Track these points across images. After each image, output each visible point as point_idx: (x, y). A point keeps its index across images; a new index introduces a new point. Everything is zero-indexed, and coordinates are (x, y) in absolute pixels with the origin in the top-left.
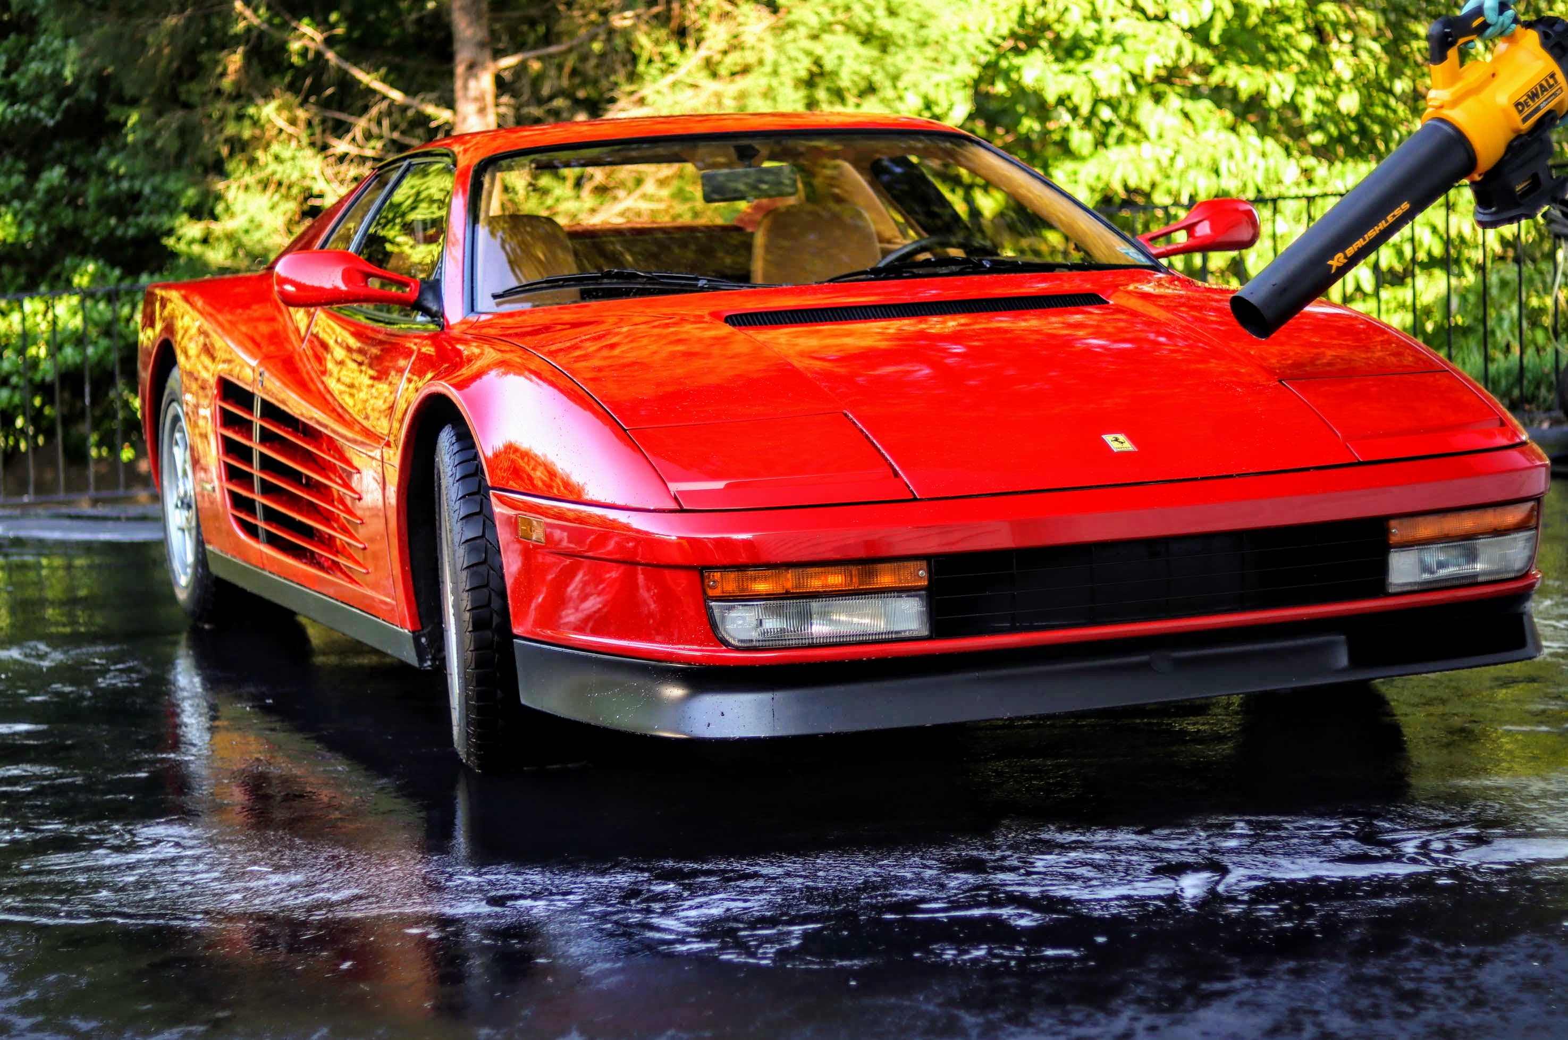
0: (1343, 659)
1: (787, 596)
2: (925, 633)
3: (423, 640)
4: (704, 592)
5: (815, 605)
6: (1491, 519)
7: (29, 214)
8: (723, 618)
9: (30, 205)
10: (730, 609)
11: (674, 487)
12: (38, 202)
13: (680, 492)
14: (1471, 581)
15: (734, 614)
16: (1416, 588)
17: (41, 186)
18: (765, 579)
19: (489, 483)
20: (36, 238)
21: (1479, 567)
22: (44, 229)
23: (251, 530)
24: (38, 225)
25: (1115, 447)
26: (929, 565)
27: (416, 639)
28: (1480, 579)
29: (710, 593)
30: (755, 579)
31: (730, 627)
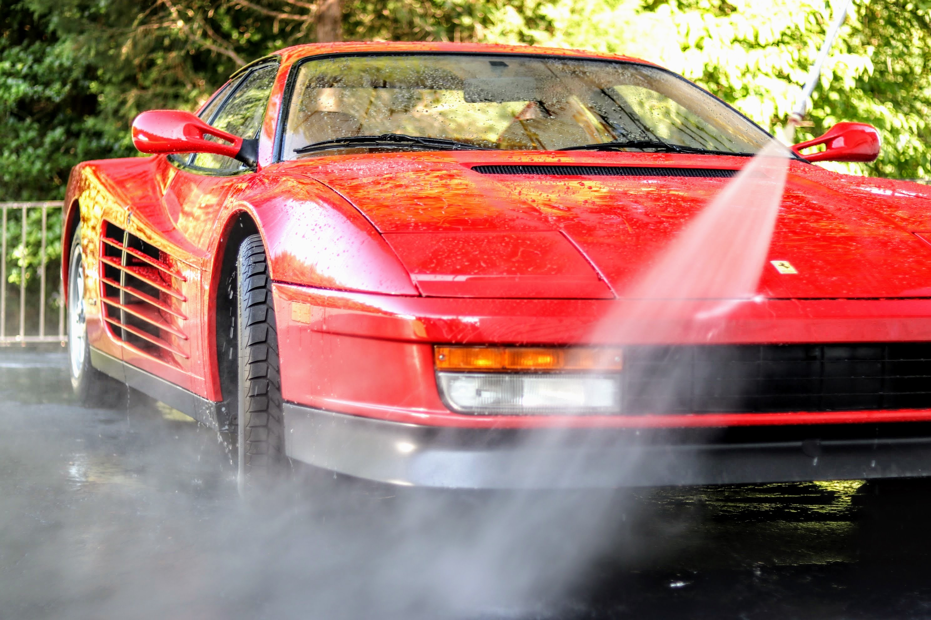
1: (503, 371)
2: (617, 409)
3: (223, 409)
4: (434, 364)
5: (527, 381)
7: (38, 157)
8: (449, 387)
9: (40, 151)
10: (456, 379)
11: (416, 278)
12: (45, 150)
13: (421, 282)
15: (458, 384)
17: (48, 140)
19: (272, 278)
20: (41, 171)
22: (48, 167)
23: (116, 331)
24: (44, 164)
25: (782, 270)
26: (623, 353)
27: (218, 408)
29: (440, 365)
30: (477, 356)
31: (454, 394)
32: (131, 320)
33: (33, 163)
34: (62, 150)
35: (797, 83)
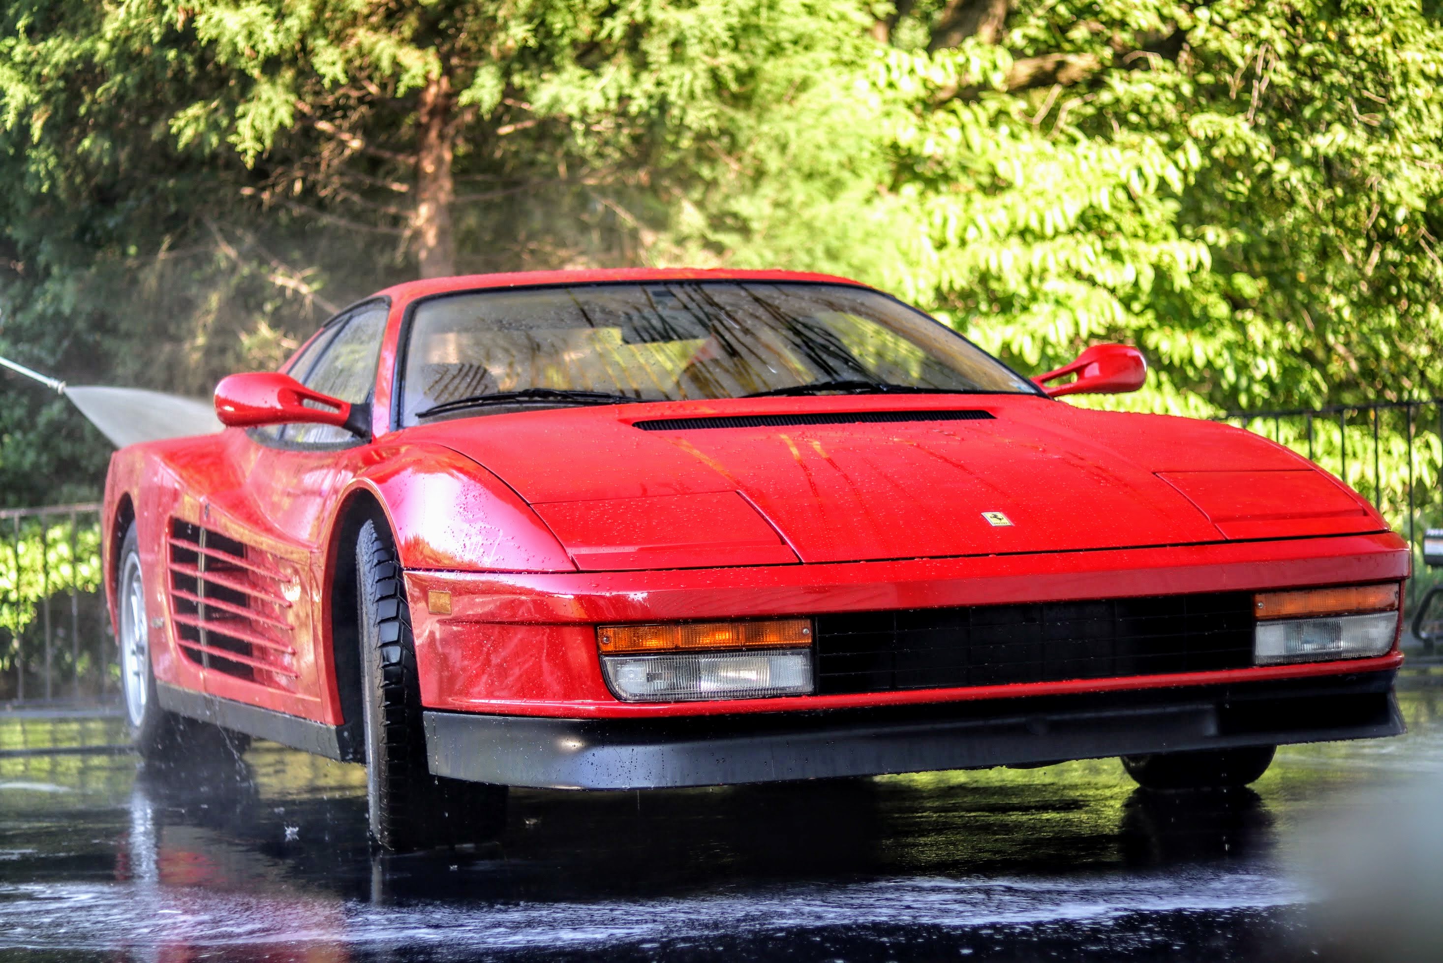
0: (1211, 729)
1: (677, 651)
2: (809, 688)
3: (346, 734)
4: (598, 648)
5: (703, 660)
6: (1353, 598)
8: (616, 673)
10: (623, 663)
11: (571, 552)
12: (39, 435)
13: (578, 556)
14: (1335, 657)
15: (626, 669)
16: (1282, 660)
18: (656, 636)
19: (403, 565)
21: (1343, 644)
23: (194, 657)
25: (994, 522)
26: (813, 625)
27: (339, 733)
28: (1343, 656)
29: (604, 648)
30: (646, 636)
31: (621, 681)
32: (215, 639)
33: (23, 454)
34: (64, 432)
35: (1105, 287)
